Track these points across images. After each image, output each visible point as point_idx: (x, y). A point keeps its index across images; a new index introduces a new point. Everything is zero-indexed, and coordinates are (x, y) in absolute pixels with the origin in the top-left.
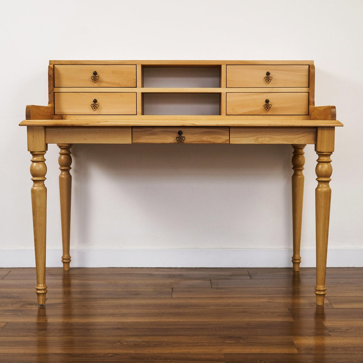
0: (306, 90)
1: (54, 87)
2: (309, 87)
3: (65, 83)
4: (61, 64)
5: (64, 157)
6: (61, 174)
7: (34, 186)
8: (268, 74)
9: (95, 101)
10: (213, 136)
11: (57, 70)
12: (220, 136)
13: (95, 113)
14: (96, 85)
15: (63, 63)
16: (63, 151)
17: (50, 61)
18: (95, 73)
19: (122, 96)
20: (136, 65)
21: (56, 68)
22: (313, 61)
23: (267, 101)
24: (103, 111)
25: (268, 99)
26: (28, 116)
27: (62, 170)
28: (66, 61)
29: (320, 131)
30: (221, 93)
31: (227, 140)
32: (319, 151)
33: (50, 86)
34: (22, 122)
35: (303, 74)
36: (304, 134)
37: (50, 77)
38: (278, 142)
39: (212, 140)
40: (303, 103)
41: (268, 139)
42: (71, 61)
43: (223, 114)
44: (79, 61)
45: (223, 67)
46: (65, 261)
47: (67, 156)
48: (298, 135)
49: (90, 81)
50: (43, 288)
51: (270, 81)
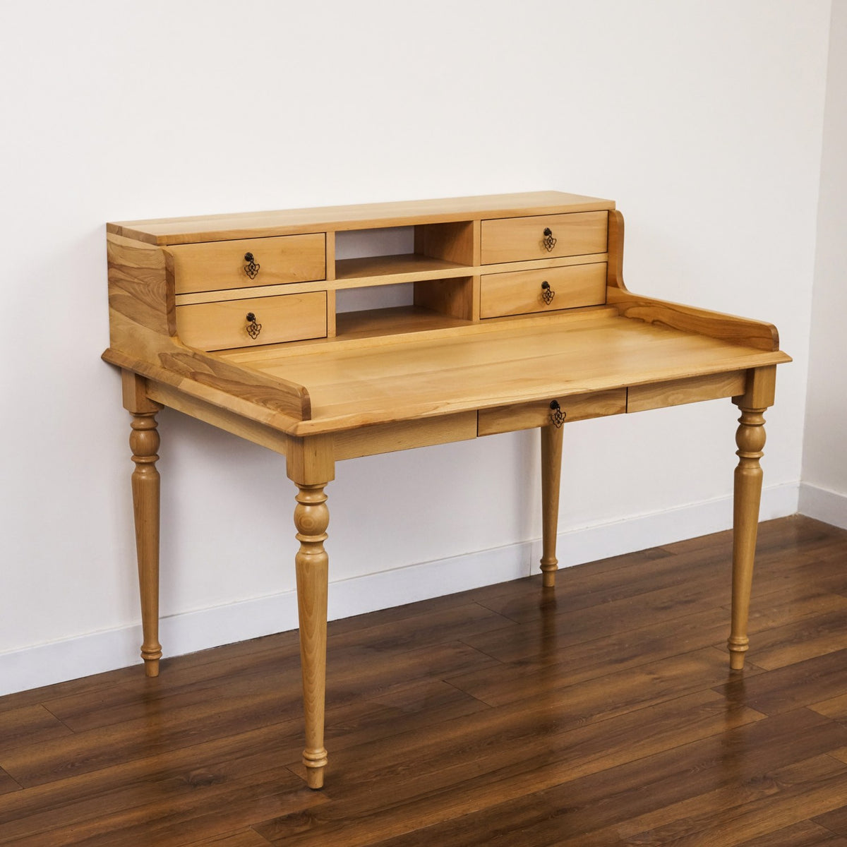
0: (602, 257)
2: (607, 252)
4: (181, 241)
5: (146, 436)
6: (137, 473)
8: (547, 232)
9: (251, 317)
10: (602, 403)
12: (612, 402)
13: (251, 341)
14: (250, 282)
15: (186, 240)
16: (142, 423)
18: (249, 257)
19: (300, 301)
20: (325, 233)
22: (614, 203)
23: (545, 285)
24: (264, 337)
26: (306, 413)
27: (140, 464)
28: (192, 235)
29: (757, 374)
30: (471, 277)
31: (622, 408)
32: (754, 407)
33: (170, 295)
34: (299, 428)
35: (596, 227)
36: (730, 380)
37: (170, 276)
38: (695, 399)
39: (598, 411)
40: (599, 283)
41: (681, 396)
42: (200, 235)
43: (476, 317)
44: (218, 233)
45: (476, 225)
46: (150, 657)
47: (151, 432)
48: (724, 381)
49: (240, 274)
50: (324, 755)
51: (552, 246)
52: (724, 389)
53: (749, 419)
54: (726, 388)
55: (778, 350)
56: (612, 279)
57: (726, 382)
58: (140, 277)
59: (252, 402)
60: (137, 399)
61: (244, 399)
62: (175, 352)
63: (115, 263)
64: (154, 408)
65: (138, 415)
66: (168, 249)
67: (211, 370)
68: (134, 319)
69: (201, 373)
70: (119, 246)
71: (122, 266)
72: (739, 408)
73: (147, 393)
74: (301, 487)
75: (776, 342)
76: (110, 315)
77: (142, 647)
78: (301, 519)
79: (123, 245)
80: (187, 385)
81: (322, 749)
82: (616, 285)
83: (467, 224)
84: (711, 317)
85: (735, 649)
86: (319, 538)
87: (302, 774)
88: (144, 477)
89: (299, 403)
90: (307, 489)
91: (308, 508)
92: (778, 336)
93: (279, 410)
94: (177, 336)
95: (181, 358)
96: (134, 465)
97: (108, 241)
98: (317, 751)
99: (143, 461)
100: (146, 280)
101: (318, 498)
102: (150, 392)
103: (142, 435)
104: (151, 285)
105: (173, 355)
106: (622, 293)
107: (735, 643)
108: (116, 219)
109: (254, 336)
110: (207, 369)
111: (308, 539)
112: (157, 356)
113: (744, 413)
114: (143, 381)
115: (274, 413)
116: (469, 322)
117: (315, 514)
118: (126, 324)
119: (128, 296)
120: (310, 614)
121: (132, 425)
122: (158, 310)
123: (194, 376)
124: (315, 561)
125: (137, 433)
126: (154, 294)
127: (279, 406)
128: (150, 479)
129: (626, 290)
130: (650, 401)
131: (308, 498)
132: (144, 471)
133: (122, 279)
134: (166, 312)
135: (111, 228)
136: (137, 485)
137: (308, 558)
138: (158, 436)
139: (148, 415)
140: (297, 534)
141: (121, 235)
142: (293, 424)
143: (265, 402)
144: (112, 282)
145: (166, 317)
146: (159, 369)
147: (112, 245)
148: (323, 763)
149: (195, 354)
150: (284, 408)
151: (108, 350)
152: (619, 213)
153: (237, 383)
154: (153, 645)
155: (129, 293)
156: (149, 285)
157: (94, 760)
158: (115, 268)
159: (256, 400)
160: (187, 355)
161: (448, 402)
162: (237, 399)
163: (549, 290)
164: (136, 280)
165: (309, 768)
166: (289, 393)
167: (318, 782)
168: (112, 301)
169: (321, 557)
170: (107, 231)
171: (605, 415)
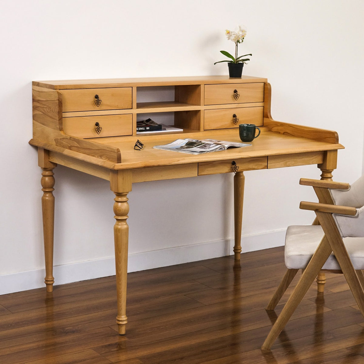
0: (261, 104)
2: (263, 102)
4: (66, 88)
5: (49, 179)
6: (44, 196)
8: (235, 91)
9: (97, 124)
12: (260, 163)
13: (98, 136)
14: (97, 108)
15: (68, 88)
16: (47, 173)
18: (97, 97)
19: (120, 118)
20: (132, 87)
22: (267, 79)
23: (234, 116)
24: (103, 134)
25: (235, 114)
26: (119, 160)
27: (45, 192)
28: (71, 85)
29: (328, 154)
30: (200, 110)
31: (265, 166)
32: (327, 169)
33: (60, 112)
34: (115, 166)
35: (260, 90)
36: (316, 156)
37: (60, 103)
38: (300, 164)
39: (256, 167)
40: (260, 116)
41: (293, 163)
42: (75, 85)
43: (202, 129)
44: (83, 85)
45: (202, 87)
46: (49, 283)
47: (51, 177)
48: (313, 157)
49: (92, 104)
50: (126, 319)
51: (238, 98)
52: (313, 160)
53: (325, 175)
54: (314, 160)
55: (338, 143)
56: (266, 114)
57: (314, 157)
58: (47, 105)
59: (95, 157)
60: (45, 162)
61: (92, 156)
62: (62, 137)
63: (36, 99)
64: (52, 166)
65: (45, 169)
66: (60, 91)
67: (77, 144)
68: (43, 124)
69: (73, 146)
70: (37, 91)
71: (39, 100)
72: (321, 170)
73: (49, 159)
74: (116, 194)
75: (338, 140)
76: (33, 123)
77: (45, 278)
78: (116, 209)
79: (39, 91)
80: (67, 152)
81: (125, 316)
82: (267, 117)
83: (198, 86)
84: (309, 130)
85: (320, 282)
86: (125, 218)
87: (116, 329)
88: (47, 198)
89: (116, 155)
90: (119, 195)
91: (120, 204)
92: (338, 136)
93: (107, 159)
94: (63, 130)
95: (64, 140)
96: (43, 193)
97: (33, 89)
98: (123, 317)
99: (47, 190)
100: (49, 106)
101: (124, 199)
102: (50, 158)
103: (47, 179)
104: (52, 108)
105: (61, 139)
106: (271, 120)
107: (320, 279)
108: (37, 80)
109: (98, 133)
110: (76, 144)
111: (120, 218)
112: (54, 140)
113: (323, 172)
114: (48, 152)
115: (105, 161)
116: (198, 131)
117: (123, 206)
118: (40, 126)
119: (41, 114)
120: (120, 252)
121: (42, 174)
122: (54, 119)
123: (70, 148)
124: (123, 228)
125: (44, 177)
126: (53, 112)
127: (107, 158)
128: (50, 199)
129: (272, 119)
130: (278, 164)
131: (120, 199)
132: (47, 195)
133: (39, 107)
134: (58, 119)
135: (34, 84)
136: (44, 202)
137: (119, 227)
138: (54, 179)
139: (49, 169)
140: (115, 216)
141: (39, 86)
142: (113, 164)
143: (101, 156)
144: (34, 108)
145: (58, 122)
146: (55, 146)
147: (35, 91)
148: (125, 322)
149: (71, 137)
150: (109, 158)
151: (32, 140)
152: (269, 84)
153: (89, 149)
154: (50, 277)
155: (42, 112)
156: (50, 108)
157: (21, 323)
158: (36, 102)
159: (97, 156)
160: (67, 138)
161: (184, 158)
162: (89, 156)
163: (236, 118)
164: (45, 106)
165: (119, 325)
166: (111, 151)
167: (123, 332)
168: (34, 117)
169: (125, 226)
170: (32, 85)
171: (257, 169)
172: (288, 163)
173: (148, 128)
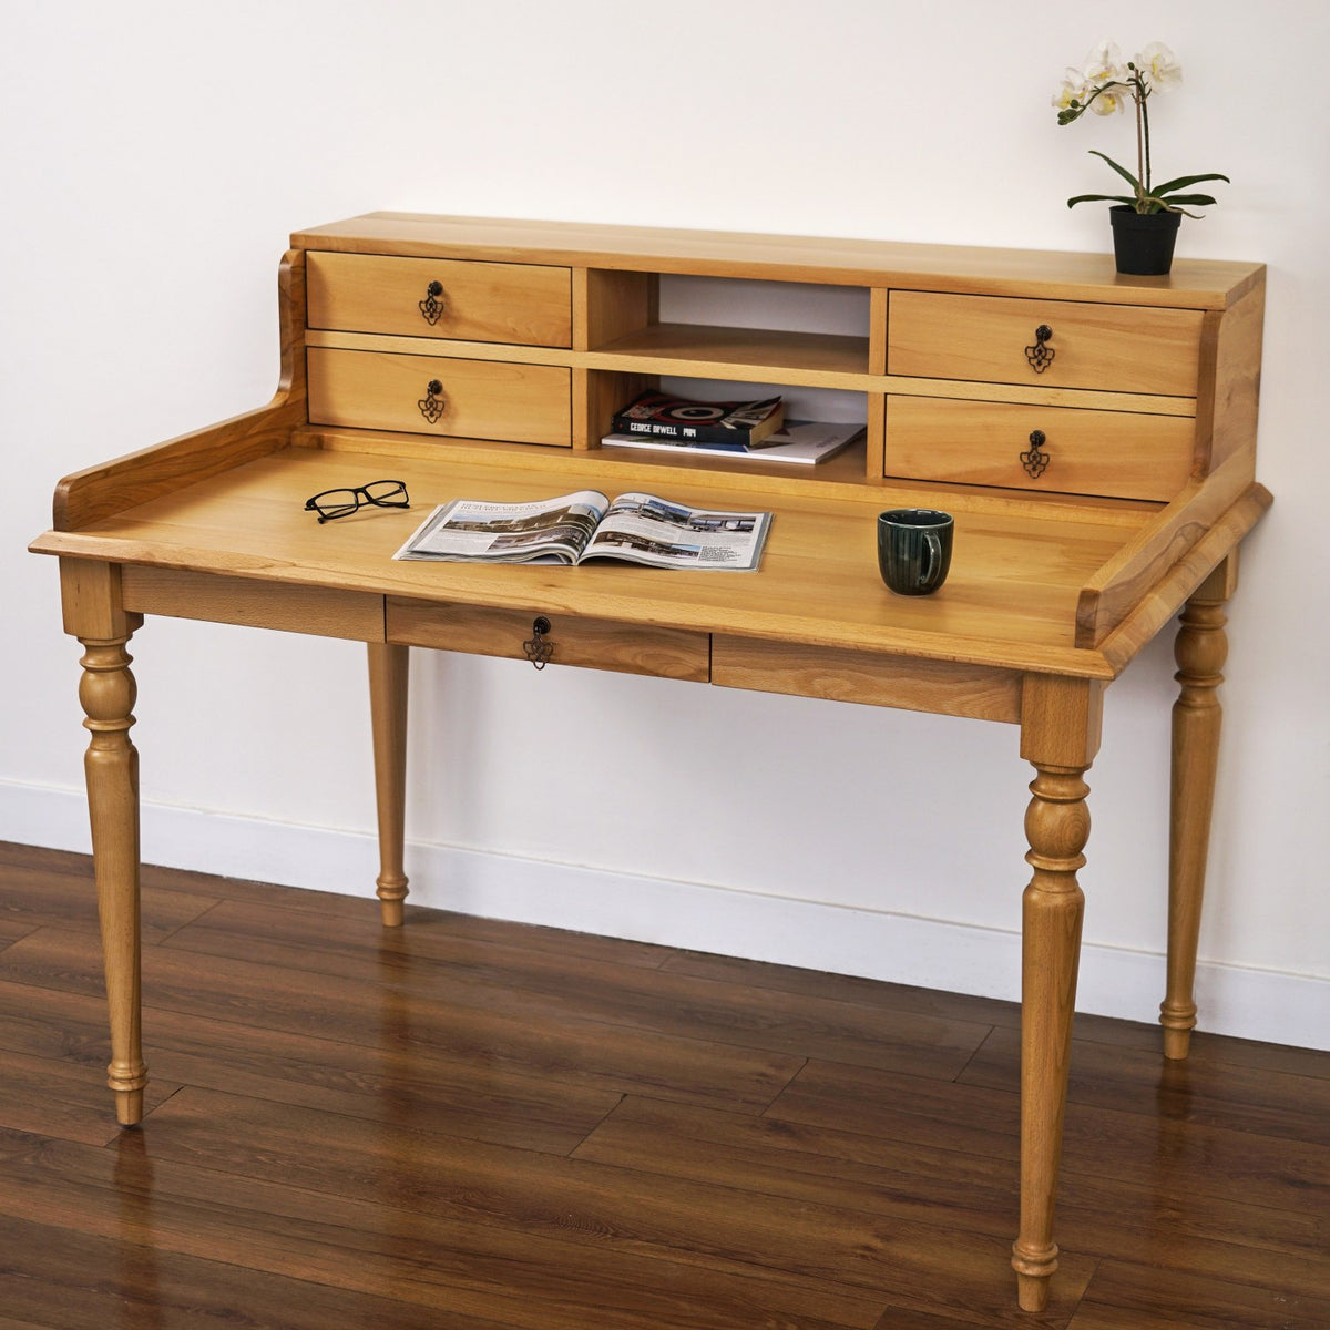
1: (308, 328)
2: (1197, 397)
3: (340, 315)
4: (326, 246)
7: (92, 748)
8: (1043, 334)
9: (435, 388)
10: (652, 651)
11: (316, 268)
12: (676, 653)
15: (335, 246)
17: (293, 237)
19: (523, 377)
20: (571, 268)
21: (310, 259)
23: (1038, 439)
24: (462, 426)
25: (1040, 429)
26: (60, 519)
30: (866, 393)
31: (700, 671)
33: (285, 327)
35: (1187, 344)
36: (980, 684)
37: (284, 297)
38: (884, 699)
39: (651, 665)
41: (848, 686)
42: (357, 241)
43: (875, 472)
44: (386, 242)
45: (877, 297)
48: (960, 681)
50: (127, 1075)
51: (1045, 363)
52: (964, 698)
54: (971, 697)
57: (971, 685)
81: (126, 1064)
83: (868, 291)
98: (120, 1066)
148: (124, 1088)
163: (1036, 449)
171: (657, 675)
172: (818, 684)
173: (690, 432)
